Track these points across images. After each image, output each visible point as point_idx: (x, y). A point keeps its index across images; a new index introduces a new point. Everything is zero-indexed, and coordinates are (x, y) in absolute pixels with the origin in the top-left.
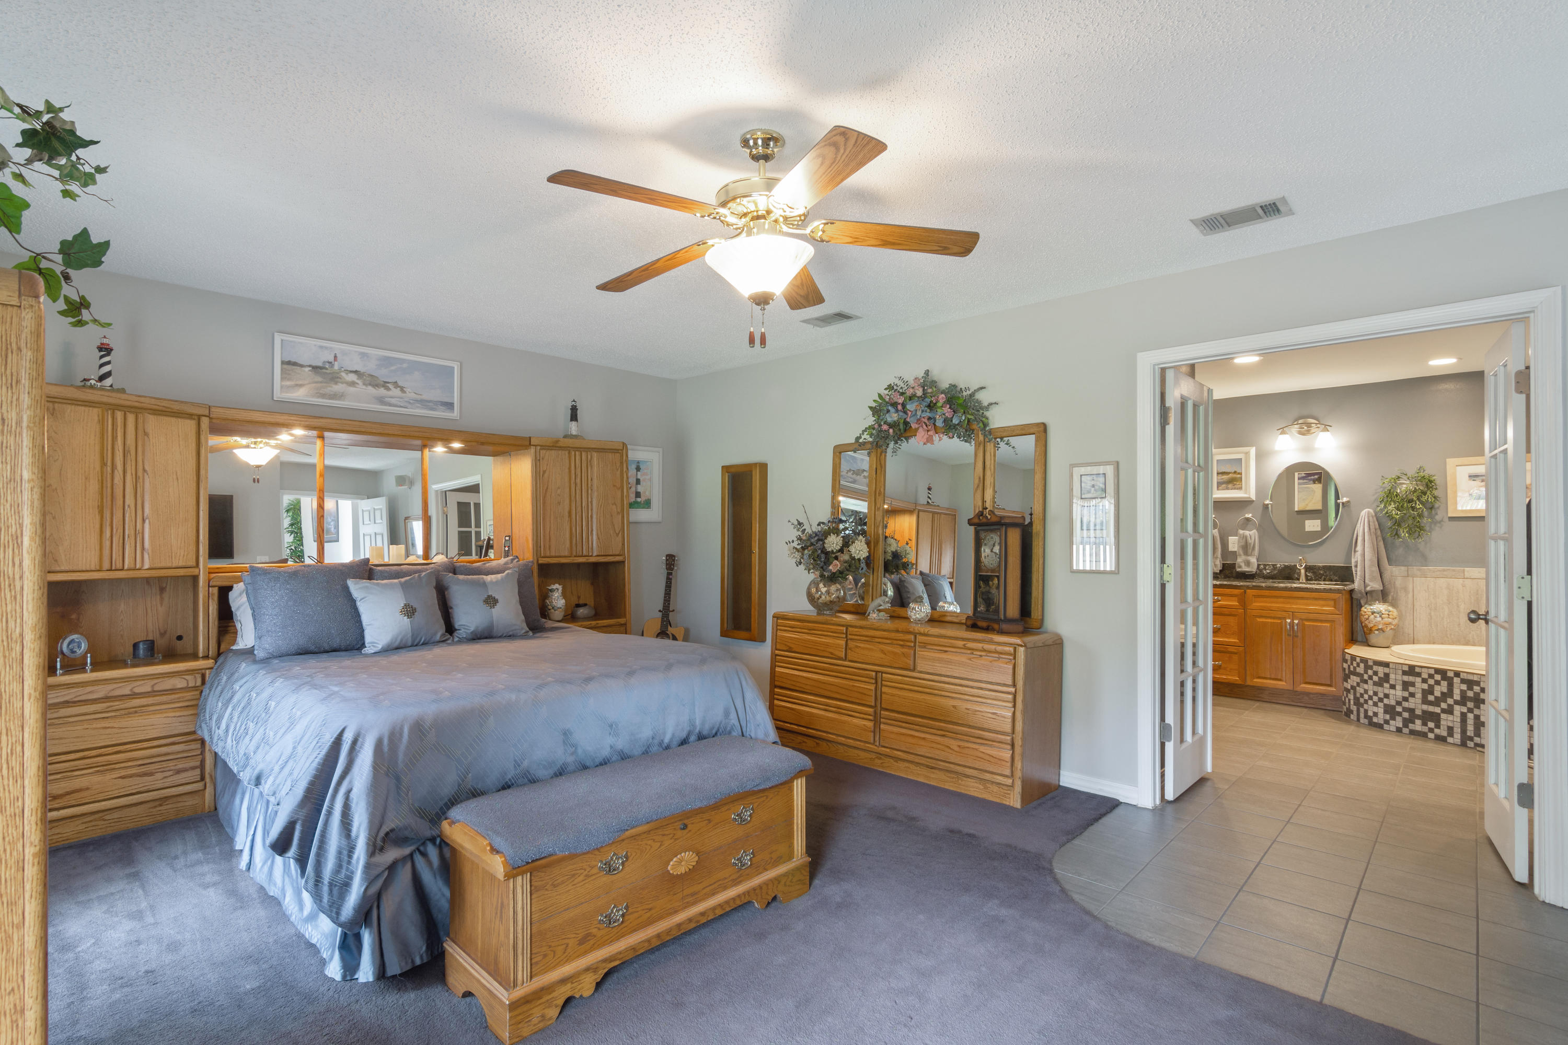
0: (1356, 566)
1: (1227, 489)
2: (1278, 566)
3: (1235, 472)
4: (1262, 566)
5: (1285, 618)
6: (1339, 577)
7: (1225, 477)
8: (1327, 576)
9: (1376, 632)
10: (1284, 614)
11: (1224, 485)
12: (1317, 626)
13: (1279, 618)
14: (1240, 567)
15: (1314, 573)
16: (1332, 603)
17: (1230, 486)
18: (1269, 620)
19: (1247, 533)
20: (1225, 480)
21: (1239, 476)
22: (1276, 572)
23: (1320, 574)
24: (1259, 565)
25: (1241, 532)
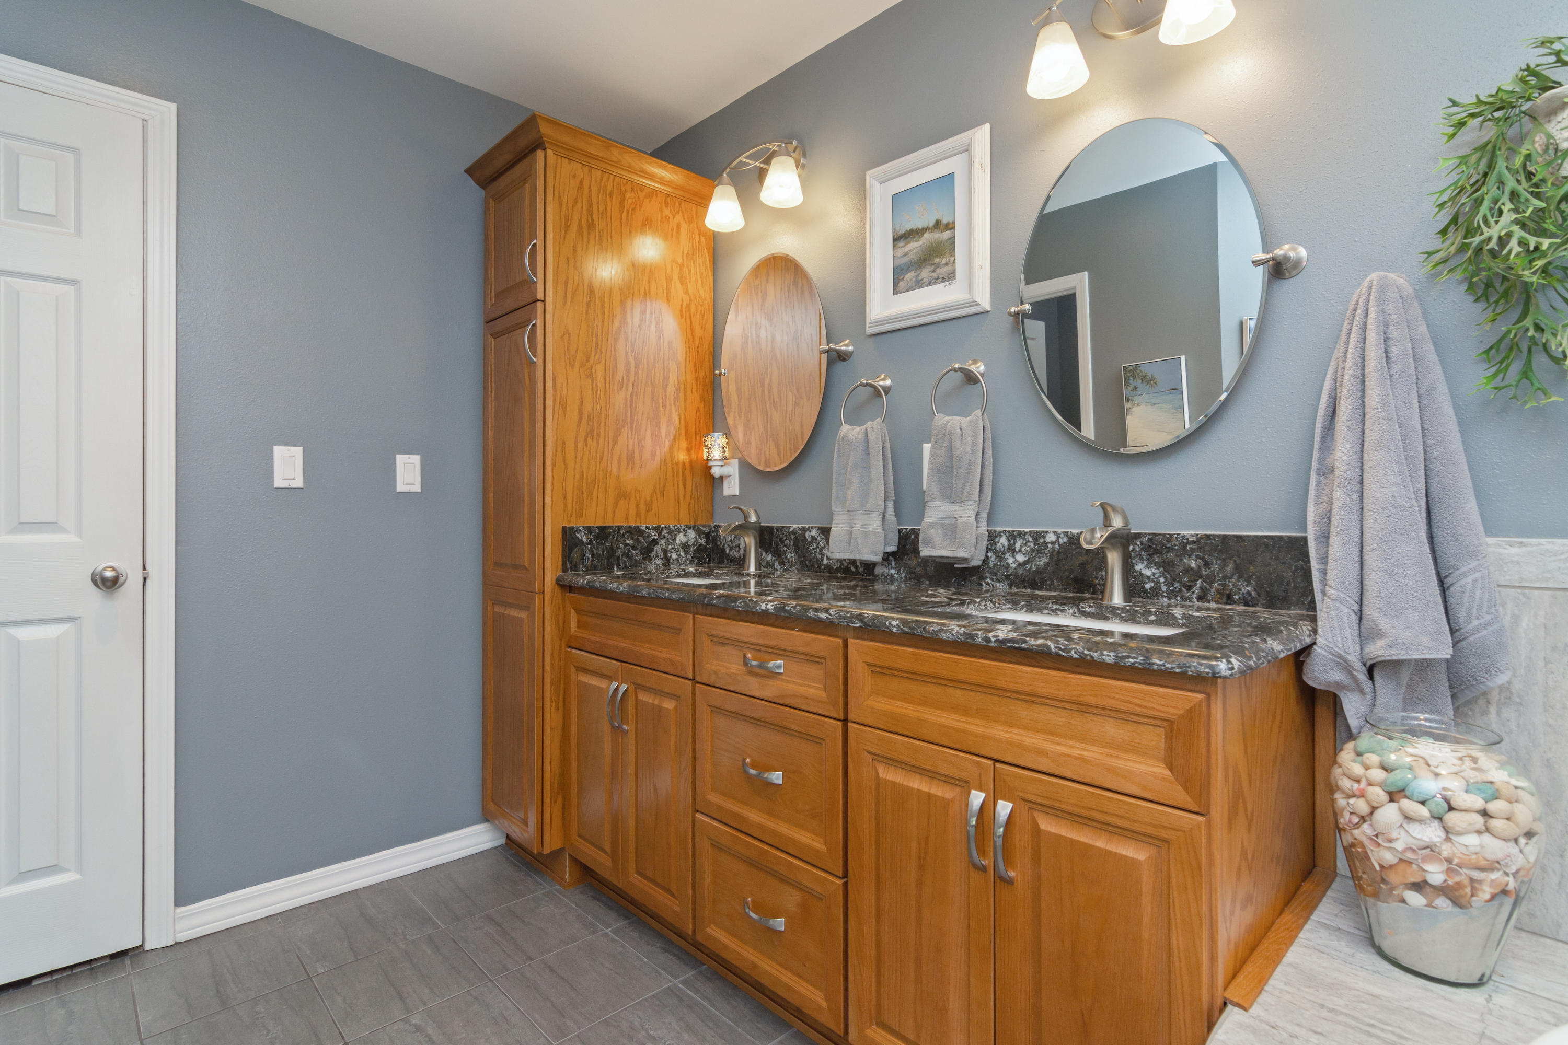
0: (1325, 537)
1: (919, 284)
2: (1051, 538)
3: (938, 225)
4: (1003, 541)
5: (965, 786)
6: (1259, 588)
7: (914, 247)
8: (1210, 580)
9: (1415, 899)
10: (966, 765)
11: (910, 275)
12: (1086, 849)
13: (948, 780)
14: (929, 542)
15: (1166, 566)
16: (1154, 738)
17: (925, 273)
18: (917, 783)
19: (955, 422)
20: (912, 256)
21: (947, 234)
22: (1042, 561)
23: (1188, 570)
24: (993, 537)
25: (941, 419)
